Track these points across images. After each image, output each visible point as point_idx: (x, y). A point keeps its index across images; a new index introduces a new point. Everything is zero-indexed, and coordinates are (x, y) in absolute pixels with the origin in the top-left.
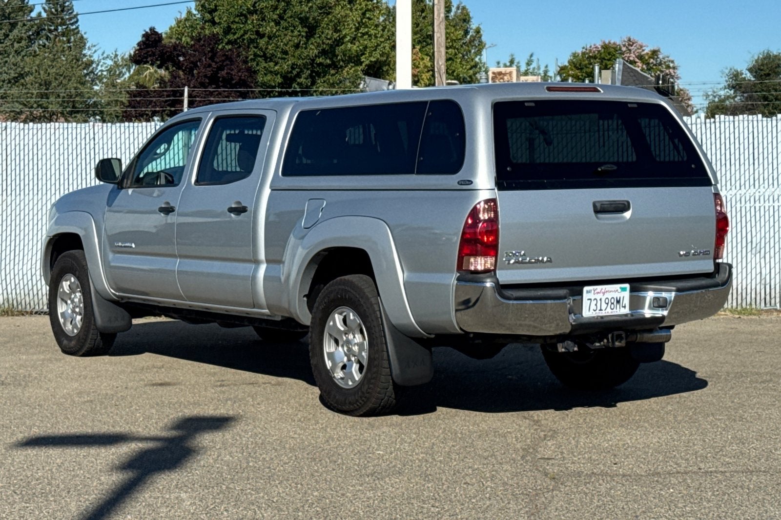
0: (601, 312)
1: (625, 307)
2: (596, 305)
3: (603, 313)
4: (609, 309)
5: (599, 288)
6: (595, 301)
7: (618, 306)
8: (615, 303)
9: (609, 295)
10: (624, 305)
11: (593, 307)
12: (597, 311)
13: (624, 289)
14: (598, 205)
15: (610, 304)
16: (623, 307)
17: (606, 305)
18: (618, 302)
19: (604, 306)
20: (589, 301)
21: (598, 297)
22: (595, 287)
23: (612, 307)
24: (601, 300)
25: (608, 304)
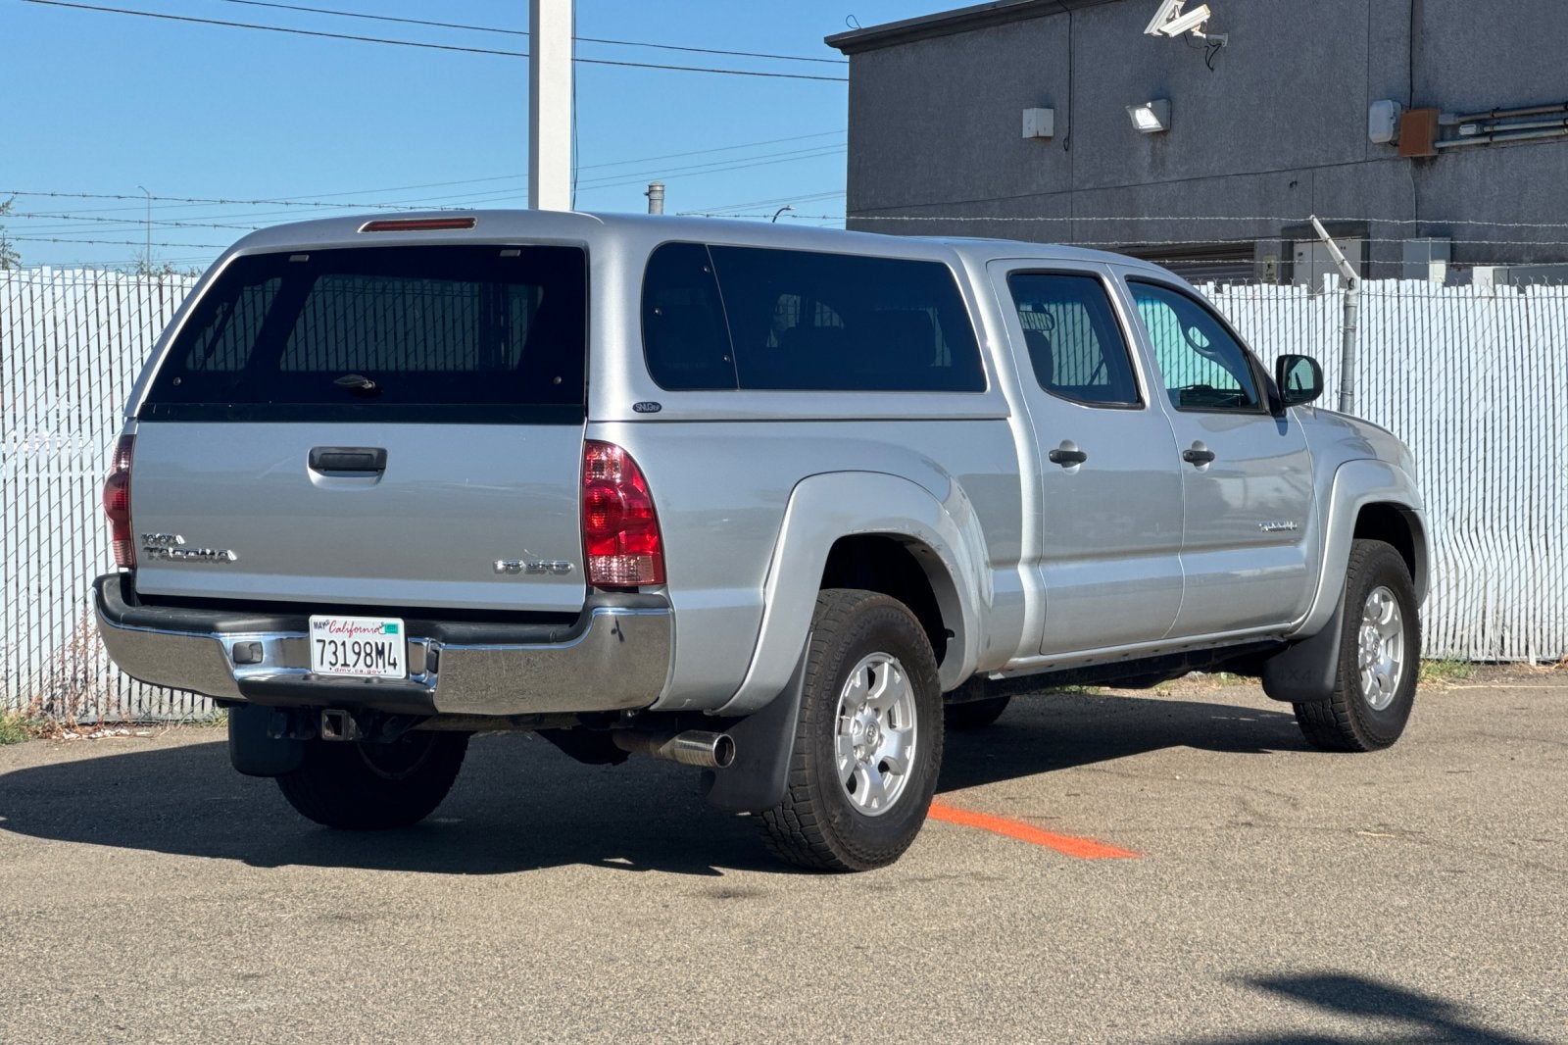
0: (346, 668)
1: (394, 664)
2: (335, 653)
3: (351, 672)
4: (361, 665)
5: (340, 620)
6: (332, 644)
7: (380, 662)
8: (374, 654)
9: (362, 638)
10: (392, 661)
11: (329, 657)
12: (338, 666)
13: (392, 629)
14: (317, 455)
15: (363, 654)
16: (390, 664)
17: (356, 657)
18: (380, 653)
19: (351, 658)
20: (321, 644)
21: (339, 638)
22: (331, 618)
23: (369, 662)
24: (344, 644)
25: (359, 654)
